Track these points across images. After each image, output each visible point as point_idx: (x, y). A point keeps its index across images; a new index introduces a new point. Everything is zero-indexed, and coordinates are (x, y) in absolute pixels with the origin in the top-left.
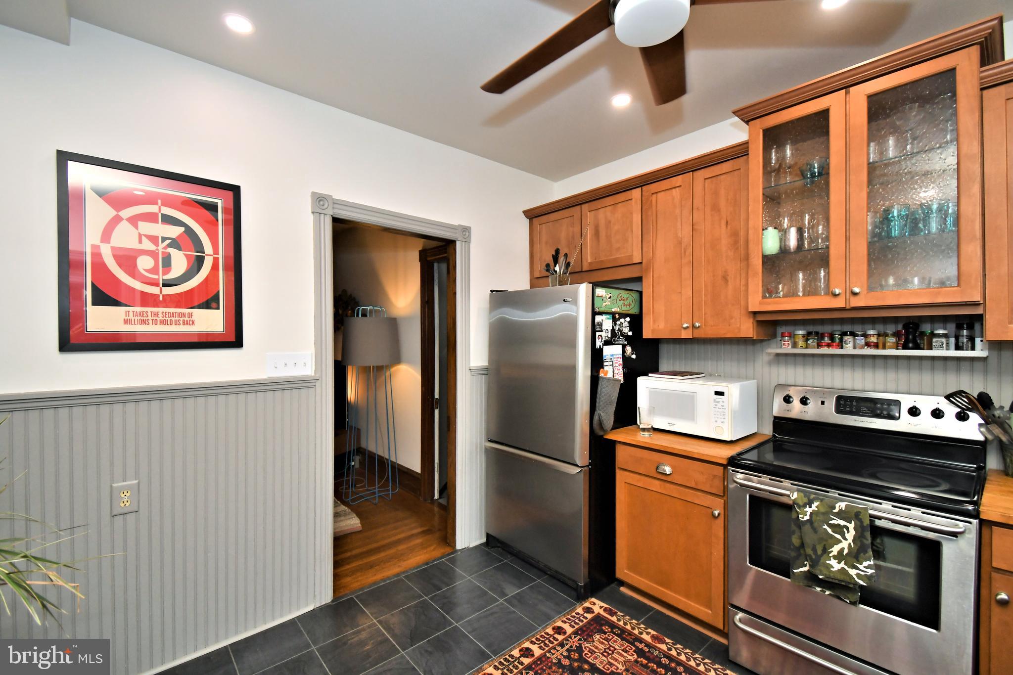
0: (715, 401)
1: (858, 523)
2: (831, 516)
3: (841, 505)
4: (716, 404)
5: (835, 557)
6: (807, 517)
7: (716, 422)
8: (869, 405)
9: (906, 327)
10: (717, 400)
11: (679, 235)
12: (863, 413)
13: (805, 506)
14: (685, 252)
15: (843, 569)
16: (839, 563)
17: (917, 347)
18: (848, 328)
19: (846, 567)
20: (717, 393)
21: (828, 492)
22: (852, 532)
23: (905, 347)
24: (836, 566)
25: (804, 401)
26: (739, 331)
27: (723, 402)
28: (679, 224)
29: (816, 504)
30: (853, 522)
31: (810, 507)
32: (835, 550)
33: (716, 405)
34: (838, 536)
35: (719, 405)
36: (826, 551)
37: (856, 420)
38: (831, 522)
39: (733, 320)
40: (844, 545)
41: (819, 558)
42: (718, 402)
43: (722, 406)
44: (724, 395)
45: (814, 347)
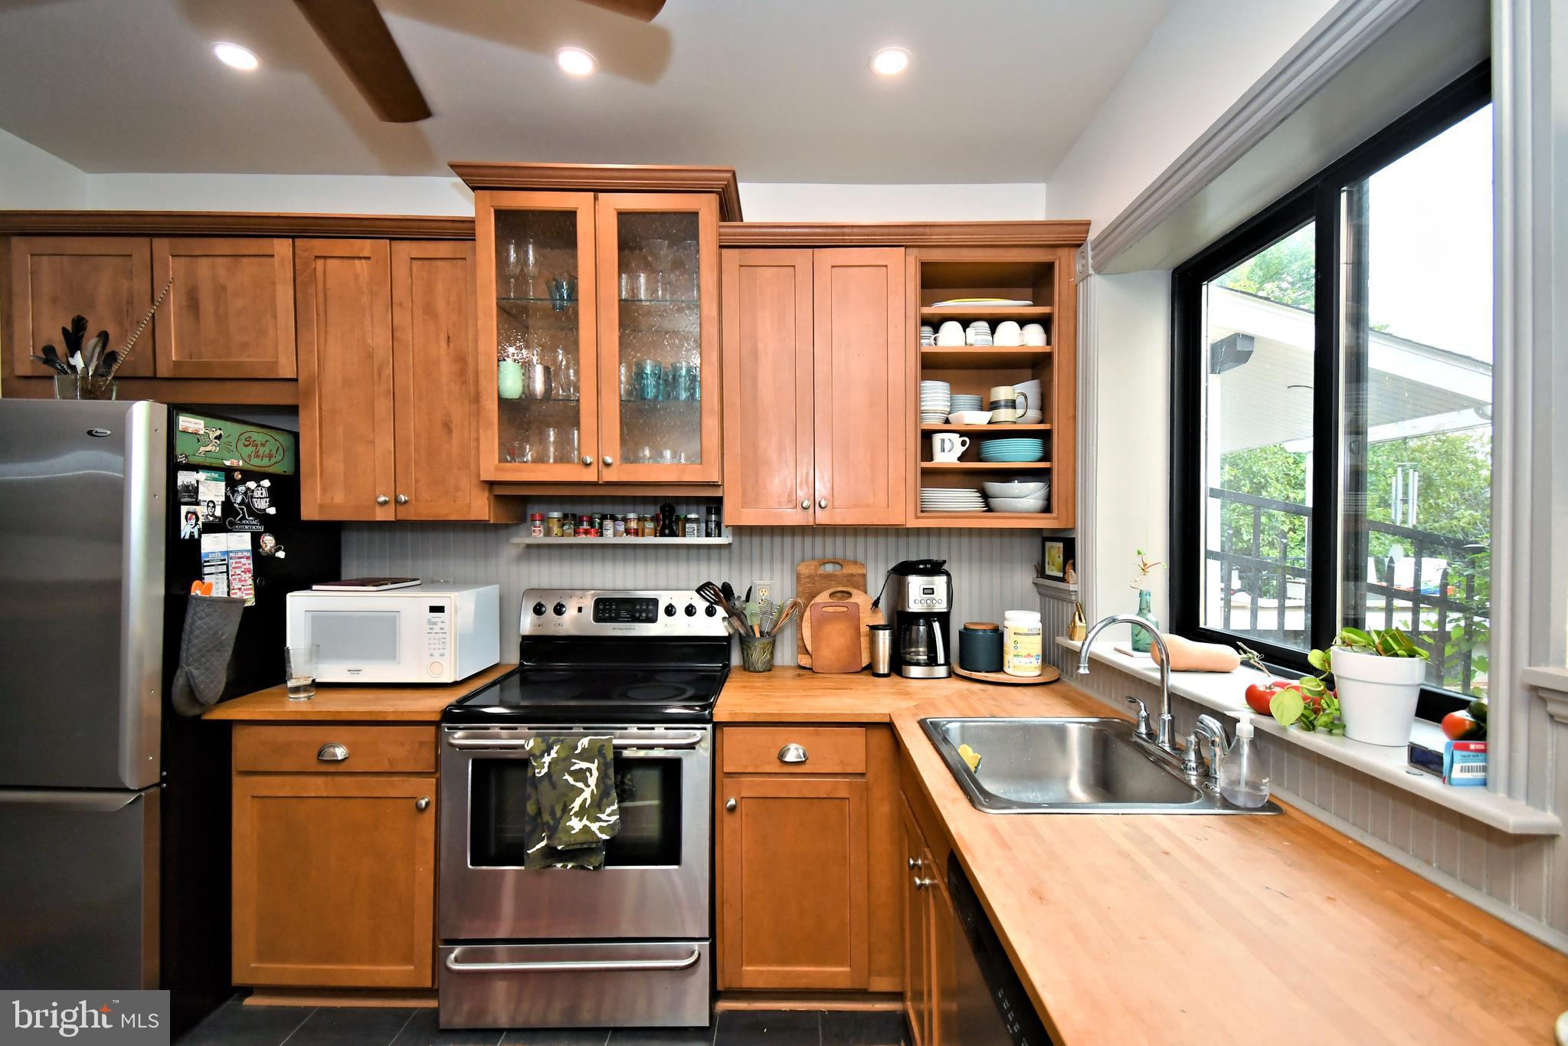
0: (430, 622)
1: (602, 760)
2: (573, 760)
3: (584, 742)
4: (431, 626)
5: (576, 814)
6: (545, 770)
7: (432, 655)
8: (628, 607)
9: (663, 510)
10: (433, 620)
11: (369, 341)
12: (623, 618)
13: (542, 756)
14: (380, 374)
15: (585, 826)
16: (581, 820)
17: (673, 534)
18: (608, 509)
19: (588, 823)
20: (435, 609)
21: (571, 728)
22: (595, 773)
23: (663, 535)
24: (576, 824)
25: (559, 610)
26: (469, 511)
27: (443, 622)
28: (367, 322)
29: (556, 748)
30: (596, 760)
31: (549, 755)
32: (576, 805)
33: (431, 629)
34: (580, 785)
35: (437, 628)
36: (566, 810)
37: (614, 629)
38: (573, 768)
39: (459, 494)
40: (587, 794)
41: (557, 821)
42: (435, 623)
43: (442, 629)
44: (443, 612)
45: (569, 535)
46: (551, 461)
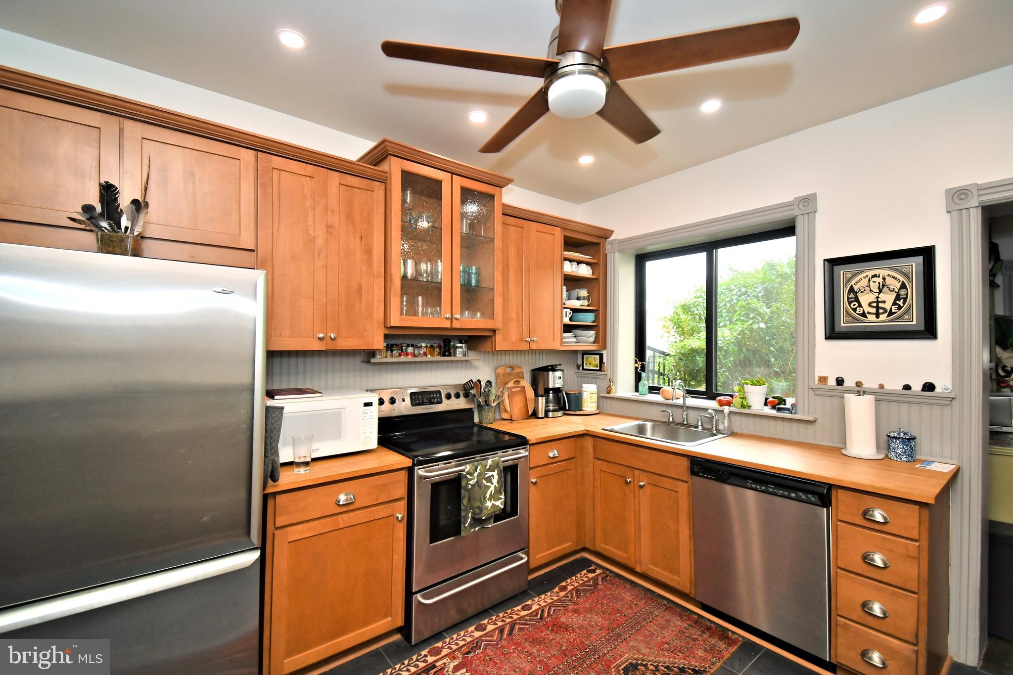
0: (364, 413)
1: (498, 469)
2: (486, 472)
3: (490, 462)
4: (365, 415)
5: (489, 499)
6: (476, 480)
7: (365, 433)
8: (427, 396)
9: (444, 341)
10: (366, 411)
11: (312, 233)
12: (426, 402)
13: (474, 473)
14: (319, 254)
15: (493, 504)
16: (490, 502)
17: (450, 355)
18: (410, 342)
19: (494, 502)
20: (366, 405)
21: (475, 458)
22: (496, 477)
23: (444, 355)
24: (489, 504)
25: (393, 401)
26: (373, 344)
27: (371, 412)
28: (310, 219)
29: (479, 468)
30: (496, 470)
31: (476, 472)
32: (488, 495)
33: (365, 417)
34: (489, 484)
35: (368, 416)
36: (485, 498)
37: (423, 409)
38: (486, 476)
39: (366, 333)
40: (492, 488)
41: (482, 504)
42: (367, 413)
43: (371, 416)
44: (372, 406)
45: (396, 357)
46: (420, 315)
